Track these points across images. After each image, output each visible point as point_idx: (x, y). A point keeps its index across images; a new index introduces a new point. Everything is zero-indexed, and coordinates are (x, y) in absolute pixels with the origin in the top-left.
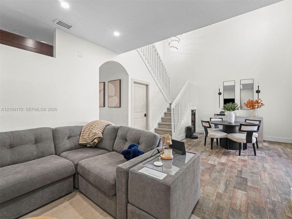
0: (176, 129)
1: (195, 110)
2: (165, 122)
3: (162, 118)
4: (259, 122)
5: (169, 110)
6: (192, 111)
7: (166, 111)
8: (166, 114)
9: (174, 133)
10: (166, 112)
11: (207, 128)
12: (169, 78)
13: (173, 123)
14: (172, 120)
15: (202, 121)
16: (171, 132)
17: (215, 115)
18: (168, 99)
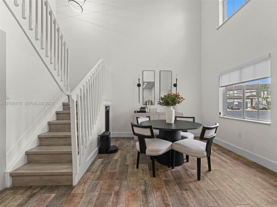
0: (81, 147)
1: (109, 106)
2: (57, 130)
3: (50, 124)
4: (192, 119)
5: (66, 106)
6: (106, 107)
7: (61, 109)
8: (60, 115)
9: (78, 157)
10: (59, 110)
11: (146, 139)
12: (67, 51)
13: (74, 133)
14: (74, 127)
15: (133, 126)
16: (70, 154)
17: (135, 112)
18: (66, 87)
